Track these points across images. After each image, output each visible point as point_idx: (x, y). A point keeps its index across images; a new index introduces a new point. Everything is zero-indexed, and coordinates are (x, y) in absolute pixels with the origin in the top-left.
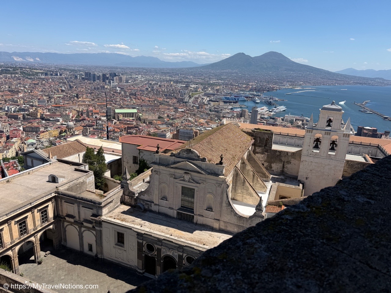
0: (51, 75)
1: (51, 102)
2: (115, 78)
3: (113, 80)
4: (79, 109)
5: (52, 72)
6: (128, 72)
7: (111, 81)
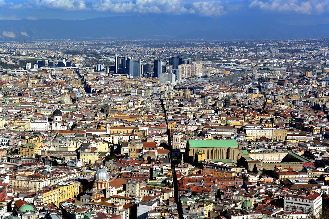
0: (51, 65)
1: (56, 125)
2: (180, 67)
3: (176, 73)
4: (113, 138)
5: (51, 58)
6: (206, 53)
7: (174, 76)
